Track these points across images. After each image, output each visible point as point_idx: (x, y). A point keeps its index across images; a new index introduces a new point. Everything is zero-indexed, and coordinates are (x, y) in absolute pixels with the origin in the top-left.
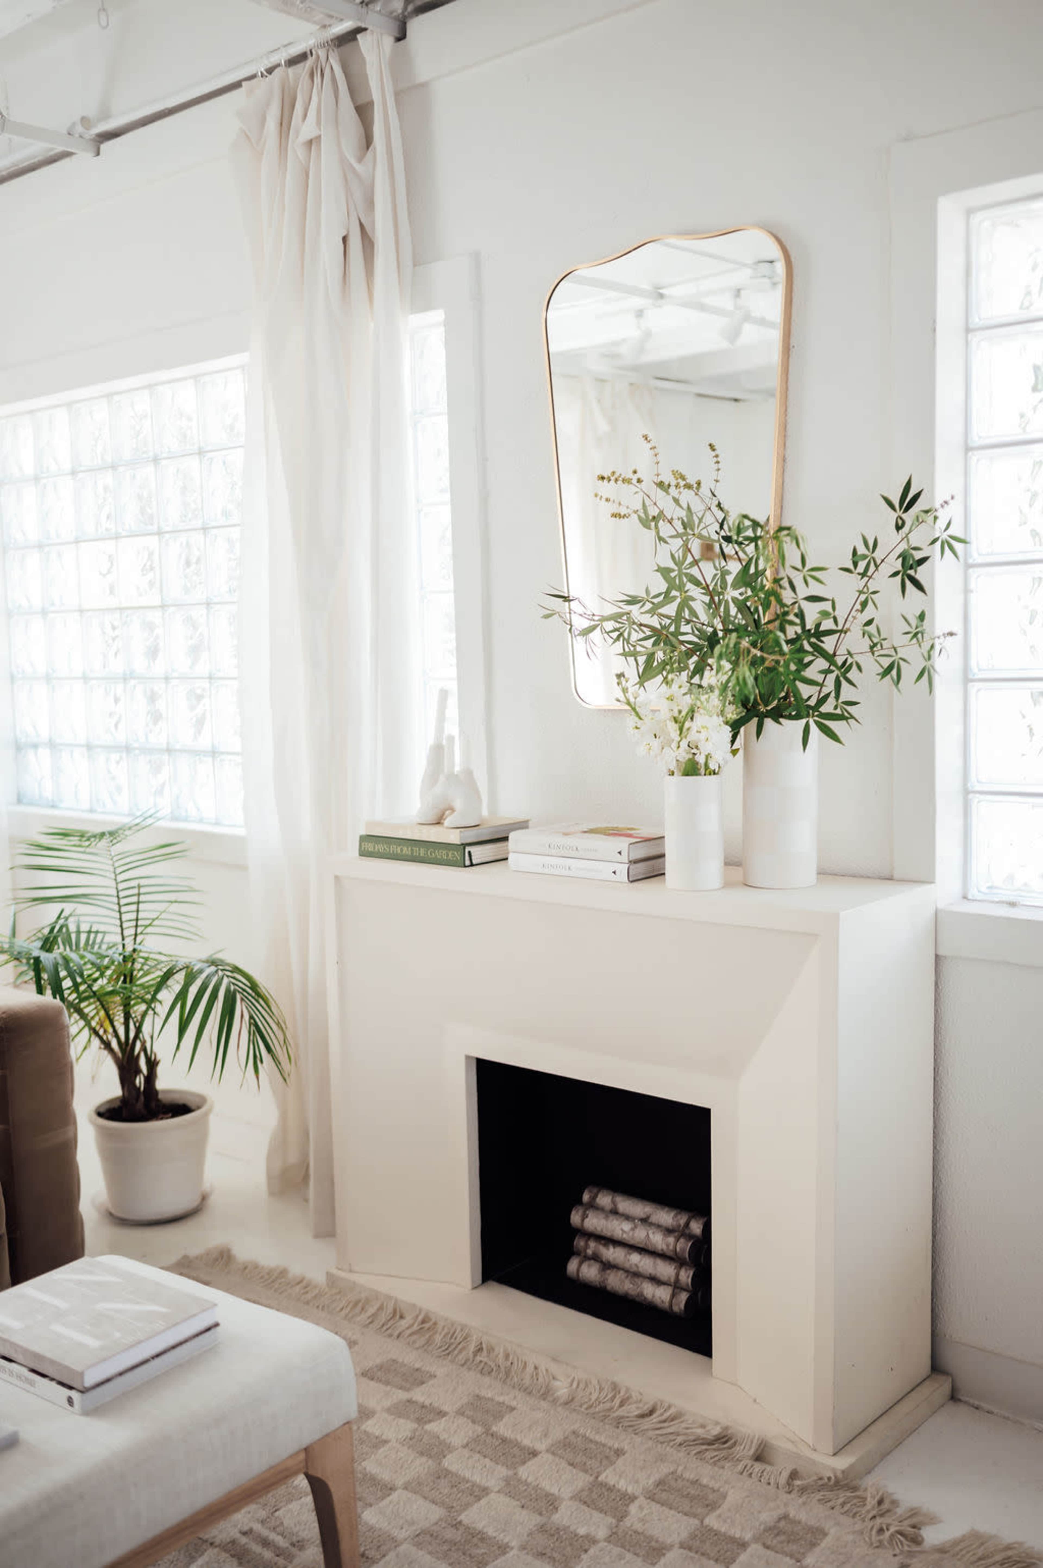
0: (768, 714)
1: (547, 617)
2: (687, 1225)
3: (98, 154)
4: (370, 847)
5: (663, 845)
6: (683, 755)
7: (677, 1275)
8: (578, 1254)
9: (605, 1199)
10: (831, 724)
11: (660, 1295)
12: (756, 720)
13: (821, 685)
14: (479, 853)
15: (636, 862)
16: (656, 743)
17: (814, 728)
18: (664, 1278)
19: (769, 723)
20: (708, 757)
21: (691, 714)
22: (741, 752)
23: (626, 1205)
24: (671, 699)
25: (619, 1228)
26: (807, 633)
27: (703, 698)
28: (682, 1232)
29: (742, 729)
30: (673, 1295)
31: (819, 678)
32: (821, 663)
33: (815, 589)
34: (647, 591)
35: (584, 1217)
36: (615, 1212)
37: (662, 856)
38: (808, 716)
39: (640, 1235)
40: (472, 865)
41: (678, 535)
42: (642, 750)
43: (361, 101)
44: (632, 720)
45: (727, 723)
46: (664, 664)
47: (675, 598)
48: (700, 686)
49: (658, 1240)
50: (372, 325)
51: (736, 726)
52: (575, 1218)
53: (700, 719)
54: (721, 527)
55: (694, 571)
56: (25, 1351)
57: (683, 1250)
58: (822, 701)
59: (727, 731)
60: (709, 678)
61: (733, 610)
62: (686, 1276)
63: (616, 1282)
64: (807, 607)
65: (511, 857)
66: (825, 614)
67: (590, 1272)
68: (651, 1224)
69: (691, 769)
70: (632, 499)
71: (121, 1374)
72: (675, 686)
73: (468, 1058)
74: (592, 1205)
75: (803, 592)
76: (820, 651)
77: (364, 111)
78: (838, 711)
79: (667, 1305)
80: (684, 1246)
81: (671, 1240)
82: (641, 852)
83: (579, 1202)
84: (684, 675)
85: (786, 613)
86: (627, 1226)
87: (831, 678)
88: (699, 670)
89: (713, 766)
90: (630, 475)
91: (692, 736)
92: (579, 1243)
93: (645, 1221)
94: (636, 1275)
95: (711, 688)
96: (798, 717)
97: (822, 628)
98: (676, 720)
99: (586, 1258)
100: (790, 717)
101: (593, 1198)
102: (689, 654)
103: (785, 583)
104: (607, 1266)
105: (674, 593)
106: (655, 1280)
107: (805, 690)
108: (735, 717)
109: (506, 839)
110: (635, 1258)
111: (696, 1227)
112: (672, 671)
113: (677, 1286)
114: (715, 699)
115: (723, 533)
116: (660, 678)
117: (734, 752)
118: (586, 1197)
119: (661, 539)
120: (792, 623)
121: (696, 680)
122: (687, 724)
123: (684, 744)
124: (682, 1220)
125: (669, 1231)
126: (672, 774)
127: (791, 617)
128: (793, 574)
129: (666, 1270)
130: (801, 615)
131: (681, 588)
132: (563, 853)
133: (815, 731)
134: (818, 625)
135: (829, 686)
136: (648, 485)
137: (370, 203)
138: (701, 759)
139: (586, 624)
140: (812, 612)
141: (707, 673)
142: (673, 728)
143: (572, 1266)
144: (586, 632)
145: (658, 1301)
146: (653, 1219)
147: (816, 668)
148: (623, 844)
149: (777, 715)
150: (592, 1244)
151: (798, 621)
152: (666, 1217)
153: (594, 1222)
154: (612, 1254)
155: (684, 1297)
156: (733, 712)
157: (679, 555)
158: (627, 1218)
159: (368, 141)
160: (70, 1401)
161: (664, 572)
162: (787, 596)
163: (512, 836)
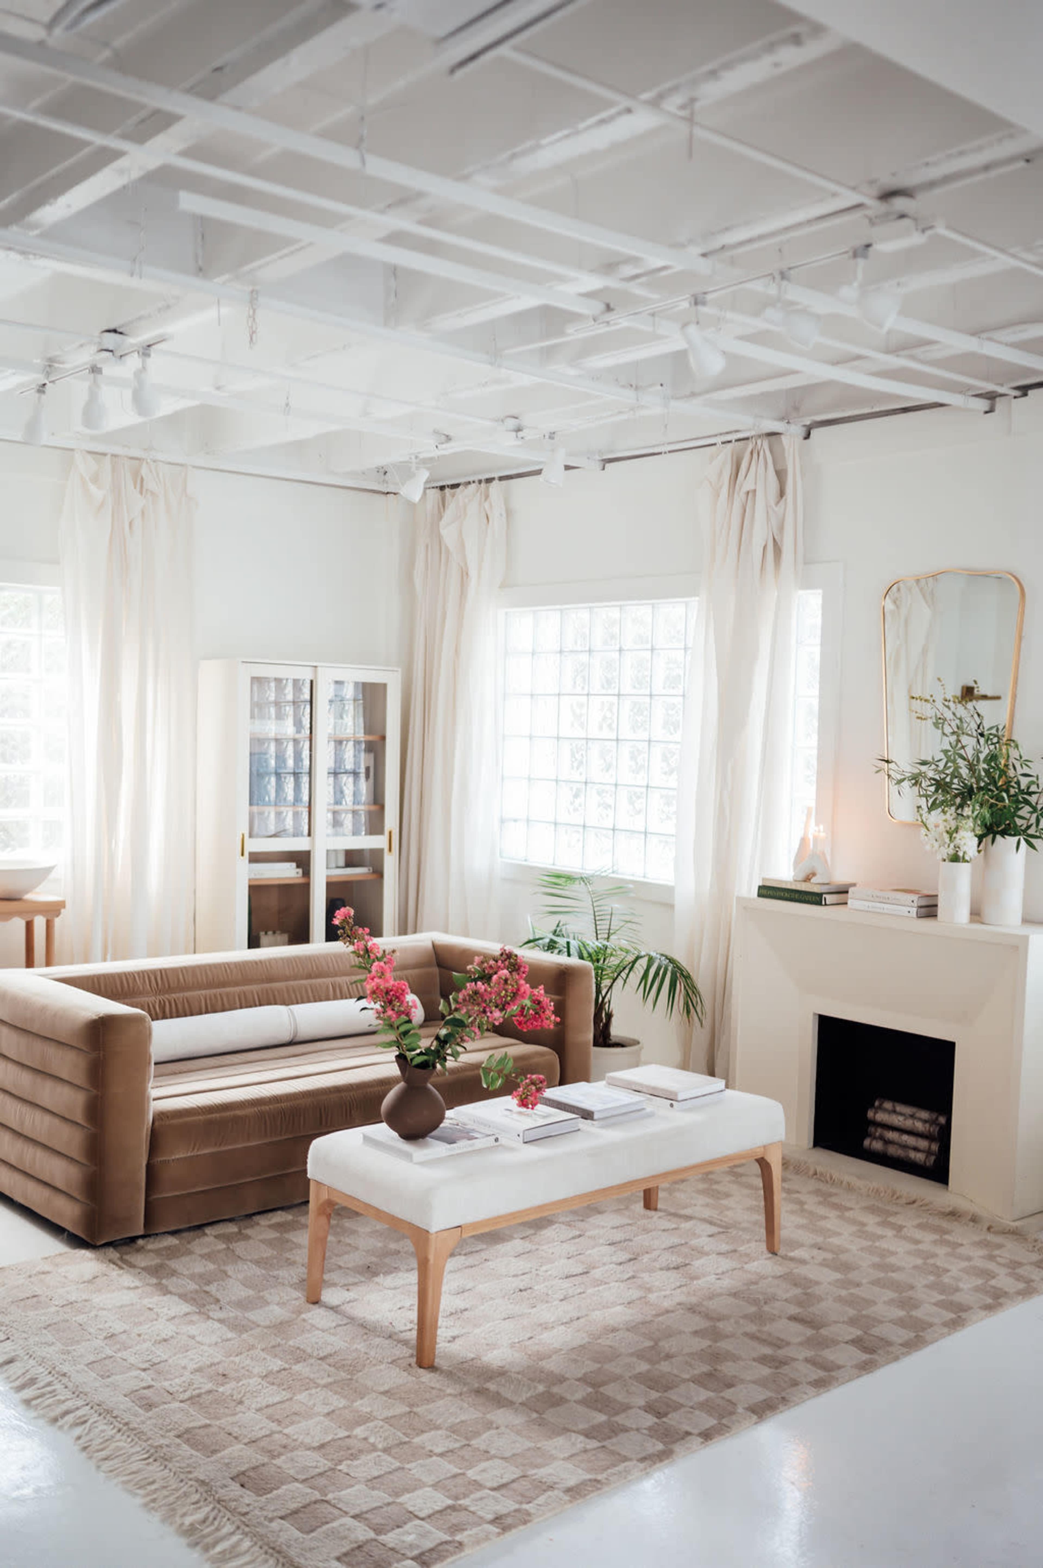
0: (998, 833)
1: (877, 772)
2: (937, 1119)
3: (604, 469)
4: (764, 892)
5: (937, 900)
6: (951, 851)
7: (930, 1147)
8: (870, 1136)
9: (888, 1105)
10: (1033, 840)
11: (919, 1157)
12: (991, 836)
13: (1029, 820)
14: (829, 899)
15: (921, 907)
16: (936, 845)
17: (1023, 842)
18: (922, 1148)
19: (998, 837)
20: (964, 853)
21: (957, 830)
22: (982, 852)
23: (900, 1108)
24: (945, 821)
25: (896, 1120)
26: (1022, 792)
27: (964, 822)
28: (933, 1122)
29: (984, 840)
30: (927, 1157)
31: (1027, 816)
32: (1028, 808)
33: (1026, 770)
34: (933, 759)
35: (875, 1114)
36: (894, 1111)
37: (936, 906)
38: (1020, 835)
39: (909, 1124)
40: (826, 905)
41: (954, 733)
42: (928, 847)
43: (779, 468)
44: (923, 831)
45: (976, 836)
46: (942, 802)
47: (950, 767)
48: (962, 815)
49: (919, 1126)
50: (776, 594)
51: (980, 838)
52: (870, 1114)
53: (962, 833)
54: (979, 728)
55: (962, 752)
56: (647, 1087)
57: (934, 1131)
58: (1029, 827)
59: (976, 840)
60: (967, 811)
61: (983, 774)
62: (935, 1147)
63: (892, 1151)
64: (1021, 779)
65: (849, 902)
66: (1033, 783)
67: (877, 1146)
68: (916, 1118)
69: (955, 858)
70: (928, 710)
71: (691, 1099)
72: (948, 814)
73: (815, 1014)
74: (880, 1108)
75: (1020, 771)
76: (1027, 802)
77: (781, 475)
78: (1038, 834)
79: (922, 1163)
80: (934, 1130)
81: (927, 1125)
82: (924, 902)
83: (872, 1105)
84: (953, 808)
85: (1010, 782)
86: (901, 1118)
87: (1035, 815)
88: (961, 806)
89: (967, 858)
90: (929, 698)
91: (957, 842)
92: (872, 1129)
93: (912, 1116)
94: (905, 1147)
95: (968, 817)
96: (1014, 835)
97: (1030, 790)
98: (947, 832)
99: (875, 1138)
100: (1010, 835)
101: (881, 1105)
102: (956, 796)
103: (1011, 767)
104: (887, 1142)
105: (950, 764)
106: (916, 1149)
107: (1019, 822)
108: (980, 833)
109: (847, 892)
110: (905, 1137)
111: (942, 1120)
112: (947, 806)
113: (929, 1152)
114: (970, 823)
115: (979, 731)
116: (940, 809)
117: (979, 852)
118: (877, 1103)
119: (944, 734)
120: (1014, 787)
121: (959, 811)
122: (954, 835)
123: (952, 846)
124: (934, 1116)
125: (925, 1121)
126: (944, 860)
127: (1013, 784)
128: (1015, 762)
129: (923, 1144)
130: (1018, 783)
131: (954, 761)
132: (881, 900)
133: (1023, 843)
134: (1028, 788)
135: (1033, 820)
136: (939, 704)
137: (781, 528)
138: (961, 854)
139: (899, 777)
140: (1024, 782)
141: (966, 809)
142: (946, 837)
143: (867, 1142)
144: (900, 782)
145: (918, 1160)
146: (918, 1115)
147: (1025, 811)
148: (915, 897)
149: (1004, 833)
150: (879, 1130)
151: (1016, 786)
152: (924, 1115)
153: (881, 1117)
154: (891, 1135)
155: (933, 1158)
156: (979, 831)
157: (954, 744)
158: (901, 1114)
159: (782, 493)
160: (672, 1105)
161: (945, 752)
162: (1011, 773)
163: (851, 890)
